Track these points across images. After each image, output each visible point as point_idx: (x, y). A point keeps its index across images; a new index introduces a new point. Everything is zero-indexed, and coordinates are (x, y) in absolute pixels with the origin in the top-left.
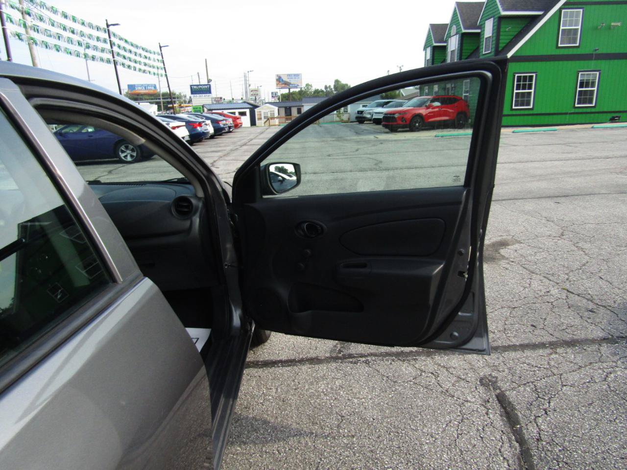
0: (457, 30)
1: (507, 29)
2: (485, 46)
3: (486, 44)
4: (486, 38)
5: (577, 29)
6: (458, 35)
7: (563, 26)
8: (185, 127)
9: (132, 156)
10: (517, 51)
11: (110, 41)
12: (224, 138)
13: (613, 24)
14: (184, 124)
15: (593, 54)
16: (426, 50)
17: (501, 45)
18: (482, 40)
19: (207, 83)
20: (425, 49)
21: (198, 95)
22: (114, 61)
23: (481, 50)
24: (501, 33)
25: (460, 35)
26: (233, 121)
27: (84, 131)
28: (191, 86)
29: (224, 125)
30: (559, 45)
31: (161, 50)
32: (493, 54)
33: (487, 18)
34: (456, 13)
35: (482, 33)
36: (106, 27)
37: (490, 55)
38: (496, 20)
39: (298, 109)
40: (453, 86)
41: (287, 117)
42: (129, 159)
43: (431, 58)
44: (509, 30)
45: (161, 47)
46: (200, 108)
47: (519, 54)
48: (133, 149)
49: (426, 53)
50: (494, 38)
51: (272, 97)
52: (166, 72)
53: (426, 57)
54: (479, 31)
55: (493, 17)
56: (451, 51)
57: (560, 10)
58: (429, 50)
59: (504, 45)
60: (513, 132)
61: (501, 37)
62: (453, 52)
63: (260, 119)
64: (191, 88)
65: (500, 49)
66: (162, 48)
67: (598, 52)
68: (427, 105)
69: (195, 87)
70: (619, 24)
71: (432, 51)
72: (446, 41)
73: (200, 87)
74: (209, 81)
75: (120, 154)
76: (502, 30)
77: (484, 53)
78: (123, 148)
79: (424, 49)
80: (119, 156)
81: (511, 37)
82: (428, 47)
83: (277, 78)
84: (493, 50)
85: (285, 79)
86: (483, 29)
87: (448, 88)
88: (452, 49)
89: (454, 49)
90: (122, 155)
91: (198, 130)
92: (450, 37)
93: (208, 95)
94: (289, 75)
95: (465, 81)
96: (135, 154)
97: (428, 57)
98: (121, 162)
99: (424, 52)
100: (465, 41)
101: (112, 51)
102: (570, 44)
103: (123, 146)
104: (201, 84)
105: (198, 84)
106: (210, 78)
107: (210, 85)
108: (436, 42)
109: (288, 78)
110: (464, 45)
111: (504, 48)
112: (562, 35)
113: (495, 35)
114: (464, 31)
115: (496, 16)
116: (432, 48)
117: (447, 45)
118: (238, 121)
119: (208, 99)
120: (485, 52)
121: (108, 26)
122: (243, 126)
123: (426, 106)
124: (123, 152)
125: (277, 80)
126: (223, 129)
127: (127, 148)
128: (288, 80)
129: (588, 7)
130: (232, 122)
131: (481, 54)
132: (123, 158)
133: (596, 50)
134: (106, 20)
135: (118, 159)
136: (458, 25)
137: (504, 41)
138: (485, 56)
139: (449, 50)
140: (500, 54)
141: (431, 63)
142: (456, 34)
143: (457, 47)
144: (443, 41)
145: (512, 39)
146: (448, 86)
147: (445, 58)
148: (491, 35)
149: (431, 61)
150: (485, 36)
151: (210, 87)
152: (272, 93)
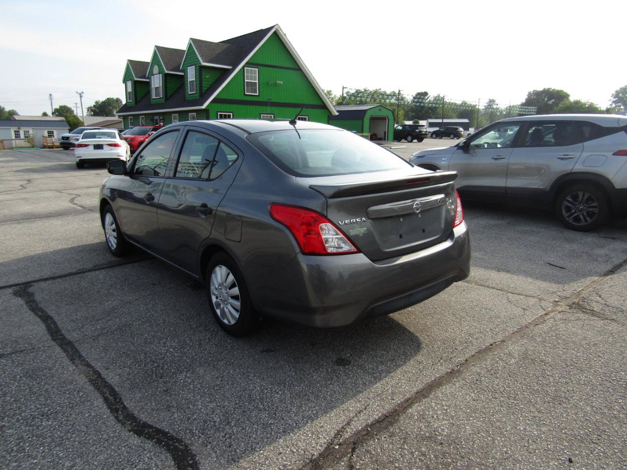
0: (159, 70)
2: (190, 88)
3: (190, 86)
5: (256, 83)
6: (161, 75)
7: (246, 80)
10: (218, 95)
13: (278, 82)
15: (268, 102)
16: (126, 83)
17: (204, 89)
18: (186, 82)
20: (125, 81)
23: (186, 91)
24: (203, 79)
25: (163, 75)
30: (246, 93)
32: (198, 94)
33: (189, 64)
34: (157, 55)
35: (186, 76)
37: (195, 95)
38: (198, 68)
40: (161, 118)
43: (133, 91)
44: (208, 77)
47: (218, 97)
49: (126, 85)
50: (198, 82)
53: (126, 89)
54: (182, 74)
55: (195, 65)
56: (155, 88)
57: (243, 67)
58: (129, 84)
59: (206, 89)
61: (203, 82)
62: (157, 89)
65: (204, 91)
67: (270, 101)
68: (150, 134)
70: (282, 83)
71: (133, 84)
72: (149, 78)
76: (203, 76)
77: (189, 93)
79: (123, 82)
81: (211, 83)
82: (129, 81)
84: (198, 91)
86: (186, 73)
87: (157, 120)
88: (156, 86)
89: (159, 86)
92: (153, 75)
95: (173, 115)
97: (130, 90)
99: (124, 84)
100: (168, 81)
102: (252, 93)
108: (136, 78)
110: (168, 84)
111: (206, 91)
112: (247, 86)
113: (198, 79)
114: (167, 72)
115: (197, 65)
116: (133, 82)
117: (151, 81)
129: (261, 68)
131: (187, 93)
133: (270, 99)
136: (160, 66)
137: (205, 86)
138: (191, 96)
139: (153, 86)
140: (204, 96)
141: (134, 96)
142: (159, 73)
143: (161, 85)
144: (145, 77)
145: (212, 85)
146: (156, 117)
147: (149, 93)
148: (194, 79)
149: (134, 93)
150: (189, 80)
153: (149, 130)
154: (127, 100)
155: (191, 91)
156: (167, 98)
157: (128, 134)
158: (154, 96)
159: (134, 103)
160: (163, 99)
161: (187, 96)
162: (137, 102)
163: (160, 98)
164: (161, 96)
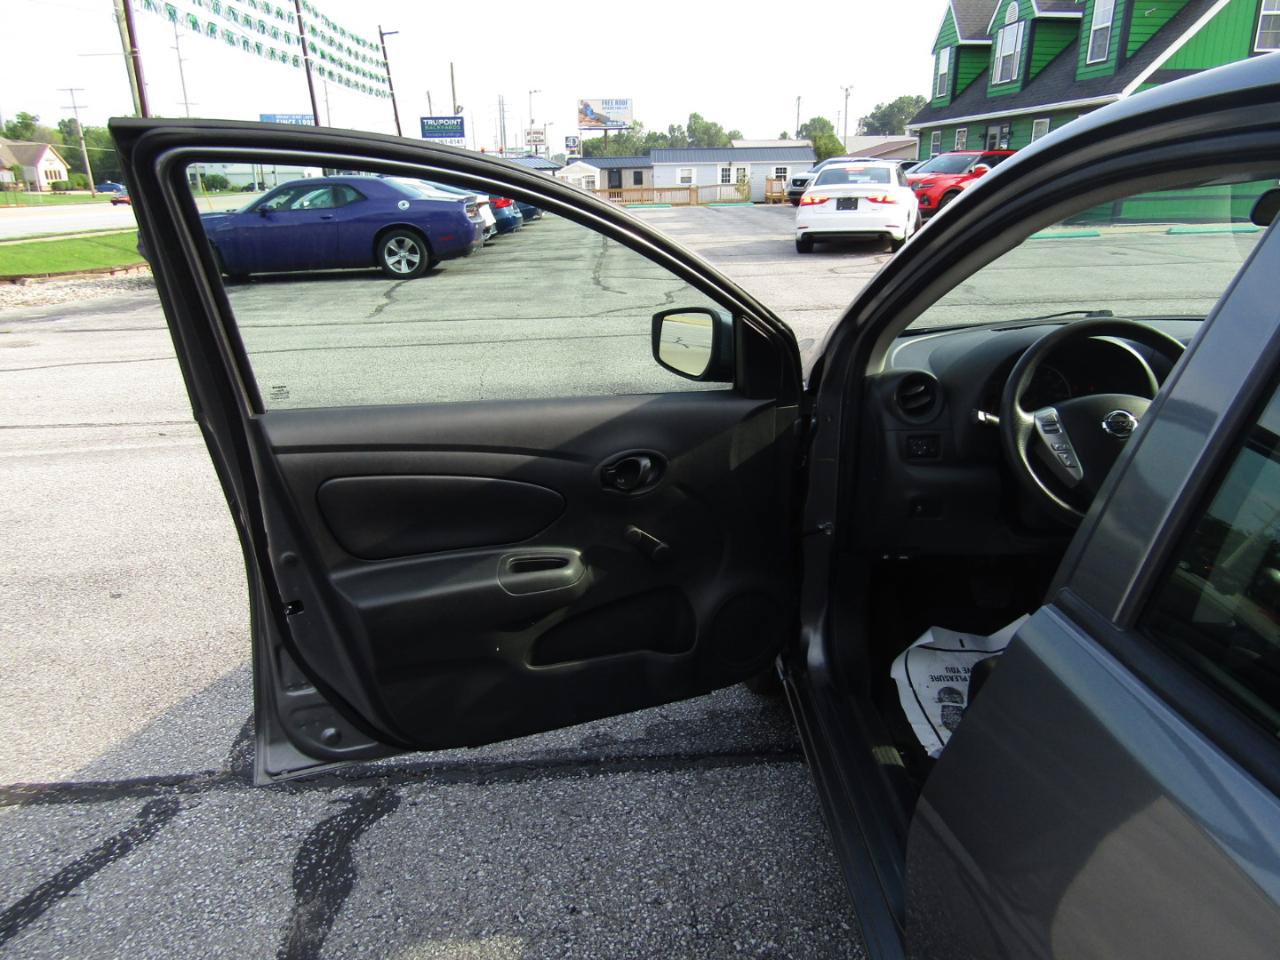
0: (1019, 11)
1: (1146, 13)
2: (1093, 48)
3: (1093, 43)
4: (1095, 31)
6: (1023, 23)
7: (1265, 9)
9: (410, 264)
11: (299, 17)
16: (939, 53)
17: (1132, 47)
18: (1084, 35)
19: (452, 115)
20: (936, 50)
22: (306, 60)
23: (1082, 57)
24: (1134, 21)
25: (1029, 23)
27: (296, 206)
28: (422, 119)
30: (1256, 50)
31: (383, 42)
32: (1113, 63)
35: (1086, 20)
37: (1106, 66)
39: (635, 173)
40: (1006, 130)
41: (613, 190)
42: (405, 269)
43: (952, 72)
44: (1150, 14)
45: (382, 35)
47: (1170, 67)
48: (413, 246)
49: (938, 59)
50: (1117, 31)
51: (567, 146)
52: (391, 89)
53: (937, 69)
54: (1079, 15)
56: (1004, 57)
58: (946, 55)
59: (1138, 46)
60: (1168, 233)
61: (1133, 29)
62: (1007, 59)
64: (423, 123)
65: (1129, 54)
66: (385, 37)
68: (973, 169)
69: (431, 122)
71: (953, 55)
72: (991, 37)
73: (441, 121)
74: (458, 110)
75: (386, 257)
76: (1136, 13)
77: (1088, 62)
78: (392, 245)
79: (933, 52)
80: (381, 262)
81: (1154, 30)
82: (946, 47)
83: (581, 107)
84: (1114, 55)
85: (598, 109)
86: (1088, 12)
87: (993, 136)
88: (1007, 53)
89: (1012, 52)
90: (390, 261)
92: (1003, 26)
93: (456, 139)
94: (606, 102)
95: (1035, 121)
96: (416, 259)
97: (944, 68)
98: (387, 274)
99: (934, 57)
100: (1037, 37)
101: (303, 38)
102: (1276, 46)
103: (393, 241)
104: (434, 115)
105: (429, 116)
106: (459, 103)
107: (461, 118)
108: (962, 38)
109: (604, 108)
110: (1036, 44)
111: (1137, 53)
112: (1262, 28)
113: (1119, 23)
114: (1038, 14)
116: (954, 49)
117: (995, 43)
120: (1091, 59)
123: (971, 171)
124: (392, 253)
125: (581, 112)
127: (400, 244)
128: (603, 113)
131: (1081, 64)
132: (391, 267)
135: (379, 268)
136: (1023, 2)
137: (1138, 36)
138: (1092, 69)
139: (998, 55)
140: (1126, 65)
141: (950, 82)
142: (1019, 21)
143: (1018, 49)
144: (981, 35)
145: (1155, 35)
146: (994, 130)
147: (986, 72)
148: (1109, 24)
149: (951, 77)
150: (1093, 28)
151: (462, 123)
152: (567, 138)
153: (972, 161)
154: (934, 94)
155: (1093, 57)
156: (1027, 81)
157: (923, 172)
158: (996, 79)
159: (949, 98)
160: (1019, 84)
161: (1080, 71)
162: (954, 96)
163: (1012, 82)
164: (1015, 78)
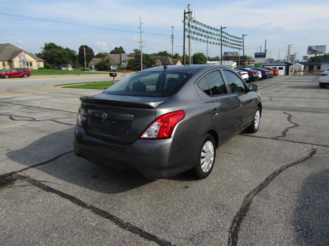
8: (247, 74)
11: (221, 35)
12: (266, 80)
14: (247, 72)
19: (264, 52)
21: (258, 58)
22: (221, 44)
26: (274, 72)
29: (268, 74)
31: (243, 37)
36: (220, 29)
39: (318, 66)
41: (310, 71)
45: (243, 36)
46: (258, 65)
51: (304, 59)
52: (244, 47)
63: (292, 71)
69: (257, 54)
73: (260, 54)
74: (266, 51)
83: (309, 48)
85: (314, 49)
91: (253, 75)
93: (263, 58)
94: (317, 46)
101: (221, 39)
104: (261, 52)
105: (260, 52)
106: (266, 49)
107: (266, 53)
109: (316, 48)
118: (276, 72)
119: (264, 60)
121: (221, 28)
122: (279, 75)
125: (308, 49)
126: (267, 76)
128: (316, 49)
130: (272, 73)
134: (221, 26)
151: (265, 54)
152: (304, 56)
